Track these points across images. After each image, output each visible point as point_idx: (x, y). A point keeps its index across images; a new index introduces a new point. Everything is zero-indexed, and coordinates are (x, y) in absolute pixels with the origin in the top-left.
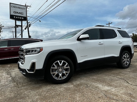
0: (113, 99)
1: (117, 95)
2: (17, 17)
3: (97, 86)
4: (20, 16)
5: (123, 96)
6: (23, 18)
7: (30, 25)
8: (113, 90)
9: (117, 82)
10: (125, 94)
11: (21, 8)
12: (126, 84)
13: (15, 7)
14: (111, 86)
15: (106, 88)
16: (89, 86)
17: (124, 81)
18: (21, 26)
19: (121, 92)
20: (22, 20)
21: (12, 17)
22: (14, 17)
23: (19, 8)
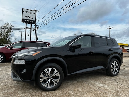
0: (104, 92)
1: (107, 90)
2: (27, 21)
3: (94, 83)
4: (30, 20)
5: (112, 91)
6: (32, 22)
7: (38, 27)
8: (105, 87)
9: (110, 82)
10: (113, 90)
11: (32, 13)
12: (116, 84)
13: (26, 12)
14: (104, 84)
15: (101, 85)
16: (88, 83)
17: (115, 81)
18: (31, 28)
19: (111, 88)
20: (31, 23)
21: (23, 20)
22: (25, 21)
23: (30, 13)
